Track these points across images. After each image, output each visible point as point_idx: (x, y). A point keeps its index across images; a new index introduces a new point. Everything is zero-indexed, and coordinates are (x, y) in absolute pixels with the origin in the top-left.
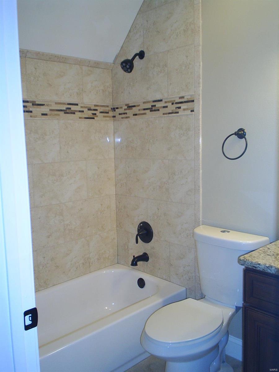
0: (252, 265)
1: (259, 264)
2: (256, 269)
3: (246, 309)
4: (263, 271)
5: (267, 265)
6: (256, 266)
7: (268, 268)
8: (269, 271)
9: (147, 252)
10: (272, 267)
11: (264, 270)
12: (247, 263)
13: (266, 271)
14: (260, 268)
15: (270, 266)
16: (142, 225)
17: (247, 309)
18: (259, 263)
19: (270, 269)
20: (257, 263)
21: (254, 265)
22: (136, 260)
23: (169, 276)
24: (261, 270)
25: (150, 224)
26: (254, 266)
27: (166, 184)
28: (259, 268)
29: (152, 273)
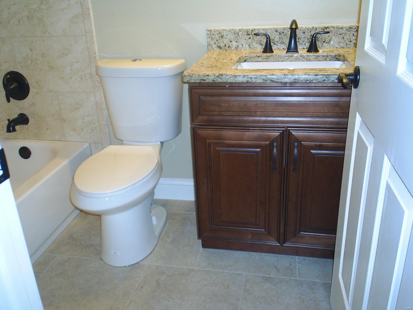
0: (200, 79)
1: (208, 76)
2: (205, 82)
3: (194, 129)
4: (213, 82)
5: (217, 75)
6: (204, 79)
7: (219, 77)
8: (220, 80)
9: (25, 112)
10: (222, 75)
11: (214, 80)
12: (193, 78)
13: (216, 81)
14: (210, 80)
15: (220, 74)
16: (8, 76)
17: (196, 130)
18: (207, 74)
19: (221, 77)
20: (205, 75)
21: (202, 78)
22: (12, 125)
23: (63, 135)
24: (211, 82)
25: (21, 73)
26: (202, 80)
27: (38, 11)
28: (208, 80)
29: (37, 136)
